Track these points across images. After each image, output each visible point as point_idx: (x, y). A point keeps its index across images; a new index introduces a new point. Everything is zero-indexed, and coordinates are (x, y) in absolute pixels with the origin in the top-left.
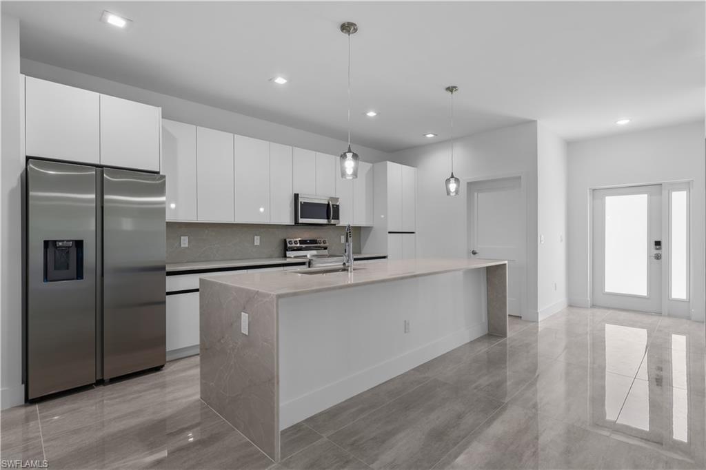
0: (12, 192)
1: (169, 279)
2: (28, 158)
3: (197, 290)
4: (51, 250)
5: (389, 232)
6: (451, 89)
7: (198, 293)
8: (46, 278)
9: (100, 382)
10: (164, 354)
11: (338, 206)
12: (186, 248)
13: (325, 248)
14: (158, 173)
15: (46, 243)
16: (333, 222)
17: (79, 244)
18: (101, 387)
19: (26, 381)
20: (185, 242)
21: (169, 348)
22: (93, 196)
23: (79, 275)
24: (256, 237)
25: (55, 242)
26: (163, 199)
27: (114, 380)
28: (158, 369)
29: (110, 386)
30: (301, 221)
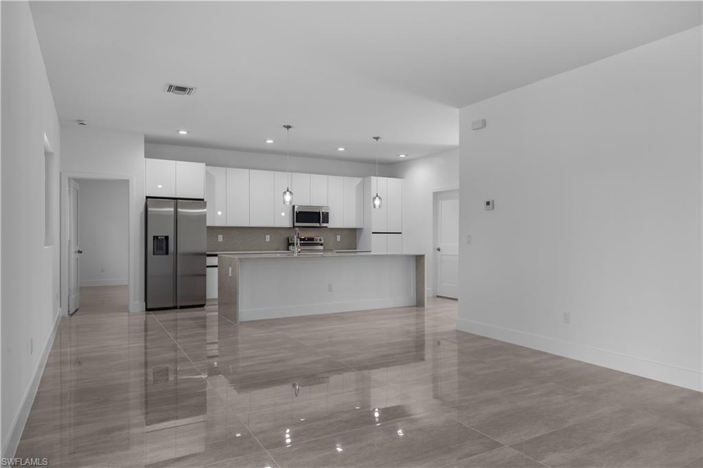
0: (141, 214)
1: (208, 258)
2: (147, 197)
3: (216, 266)
4: (155, 240)
5: (373, 233)
6: (377, 138)
7: (217, 268)
8: (154, 254)
9: (175, 308)
10: (206, 299)
11: (327, 213)
12: (221, 242)
13: (322, 245)
14: (203, 200)
15: (154, 237)
16: (324, 225)
17: (167, 238)
18: (175, 310)
19: (146, 301)
20: (220, 238)
21: (207, 298)
22: (173, 209)
23: (167, 253)
24: (267, 236)
25: (157, 237)
26: (205, 210)
27: (182, 307)
28: (202, 306)
29: (179, 310)
30: (296, 224)
